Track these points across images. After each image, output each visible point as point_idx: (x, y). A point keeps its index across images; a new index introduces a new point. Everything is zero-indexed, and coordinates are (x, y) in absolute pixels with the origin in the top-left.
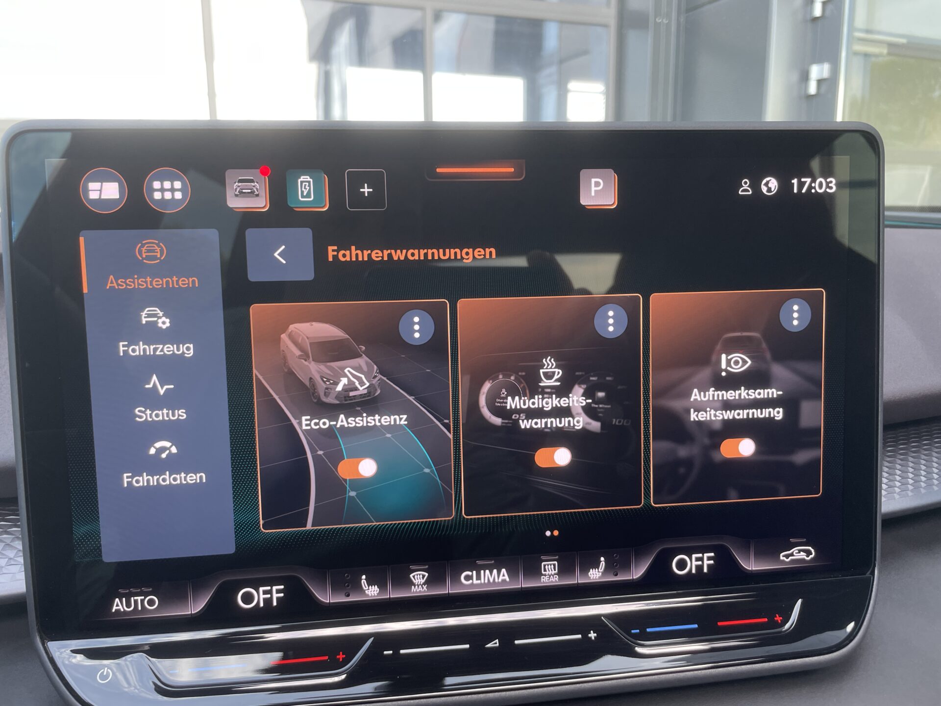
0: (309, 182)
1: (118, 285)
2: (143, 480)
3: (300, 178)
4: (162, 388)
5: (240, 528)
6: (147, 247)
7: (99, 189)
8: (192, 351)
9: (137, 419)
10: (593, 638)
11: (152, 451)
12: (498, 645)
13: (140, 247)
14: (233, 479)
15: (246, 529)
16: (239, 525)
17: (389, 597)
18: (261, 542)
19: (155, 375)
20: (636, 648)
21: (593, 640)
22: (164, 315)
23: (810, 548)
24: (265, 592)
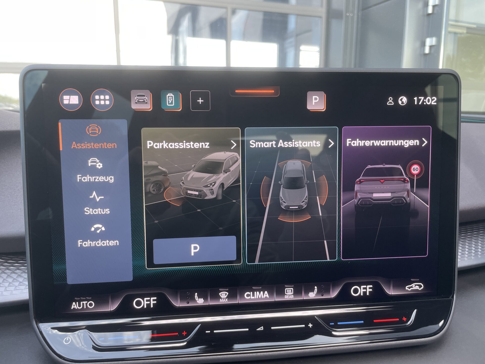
0: (172, 97)
1: (77, 146)
2: (87, 244)
3: (168, 95)
4: (98, 198)
5: (135, 268)
6: (92, 128)
7: (69, 99)
8: (113, 180)
9: (86, 213)
10: (311, 327)
11: (93, 229)
12: (263, 329)
13: (88, 128)
14: (132, 244)
15: (138, 269)
16: (134, 267)
17: (208, 304)
18: (146, 276)
19: (94, 191)
20: (333, 332)
21: (310, 328)
22: (99, 162)
23: (421, 284)
24: (147, 301)
